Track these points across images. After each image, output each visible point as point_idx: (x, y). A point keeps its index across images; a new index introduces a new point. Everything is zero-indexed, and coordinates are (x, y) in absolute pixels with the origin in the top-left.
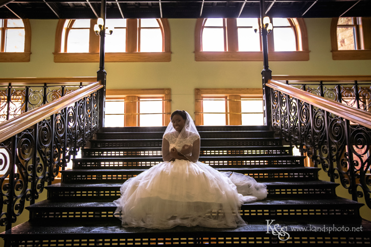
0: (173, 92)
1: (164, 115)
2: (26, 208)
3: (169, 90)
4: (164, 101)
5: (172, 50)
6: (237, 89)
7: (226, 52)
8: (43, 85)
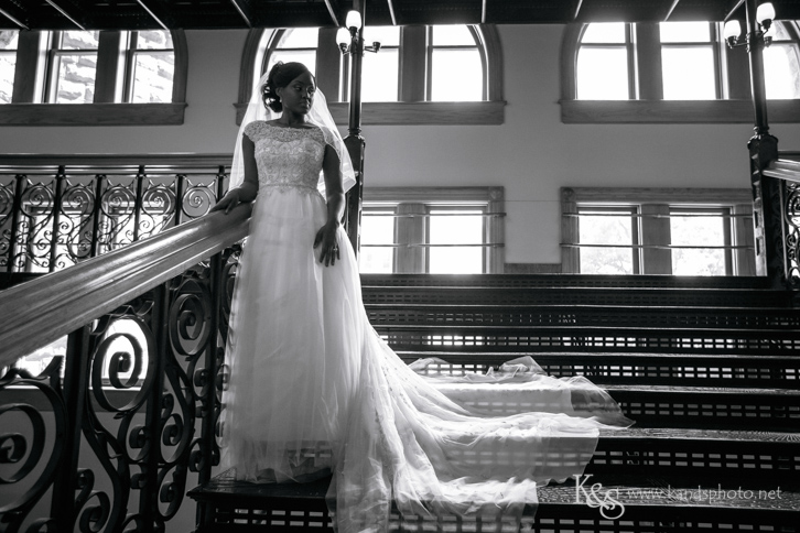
0: (509, 195)
1: (488, 248)
2: (189, 494)
3: (500, 189)
4: (489, 217)
5: (507, 97)
6: (663, 190)
7: (632, 102)
8: (217, 171)
